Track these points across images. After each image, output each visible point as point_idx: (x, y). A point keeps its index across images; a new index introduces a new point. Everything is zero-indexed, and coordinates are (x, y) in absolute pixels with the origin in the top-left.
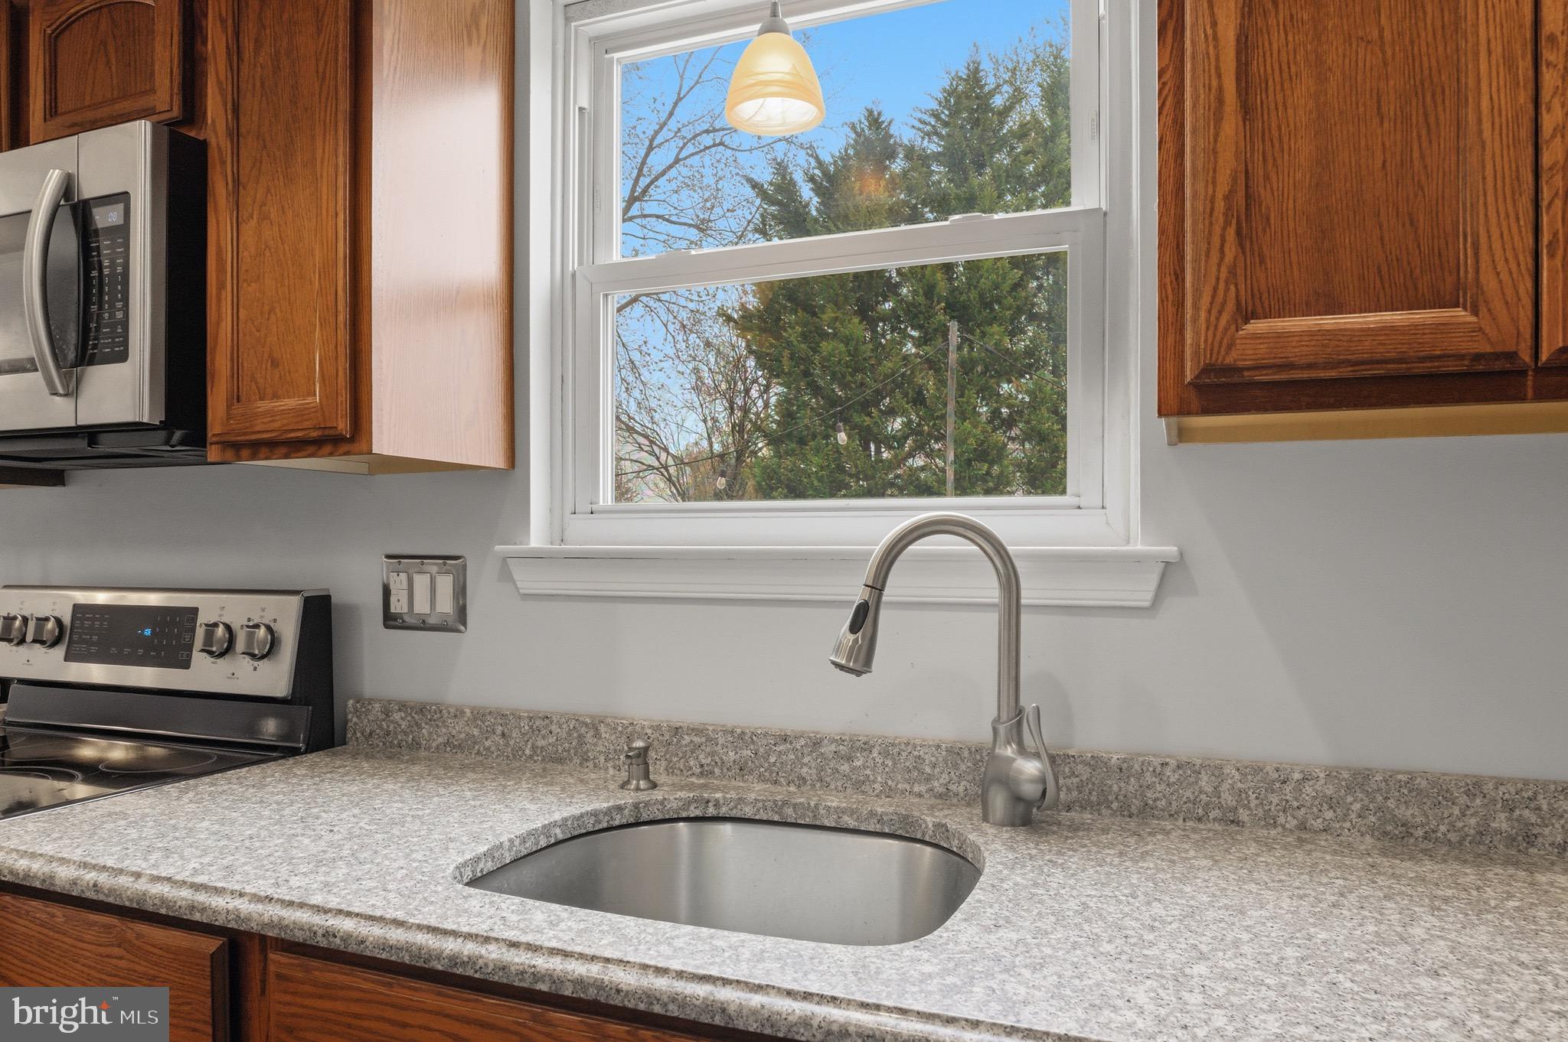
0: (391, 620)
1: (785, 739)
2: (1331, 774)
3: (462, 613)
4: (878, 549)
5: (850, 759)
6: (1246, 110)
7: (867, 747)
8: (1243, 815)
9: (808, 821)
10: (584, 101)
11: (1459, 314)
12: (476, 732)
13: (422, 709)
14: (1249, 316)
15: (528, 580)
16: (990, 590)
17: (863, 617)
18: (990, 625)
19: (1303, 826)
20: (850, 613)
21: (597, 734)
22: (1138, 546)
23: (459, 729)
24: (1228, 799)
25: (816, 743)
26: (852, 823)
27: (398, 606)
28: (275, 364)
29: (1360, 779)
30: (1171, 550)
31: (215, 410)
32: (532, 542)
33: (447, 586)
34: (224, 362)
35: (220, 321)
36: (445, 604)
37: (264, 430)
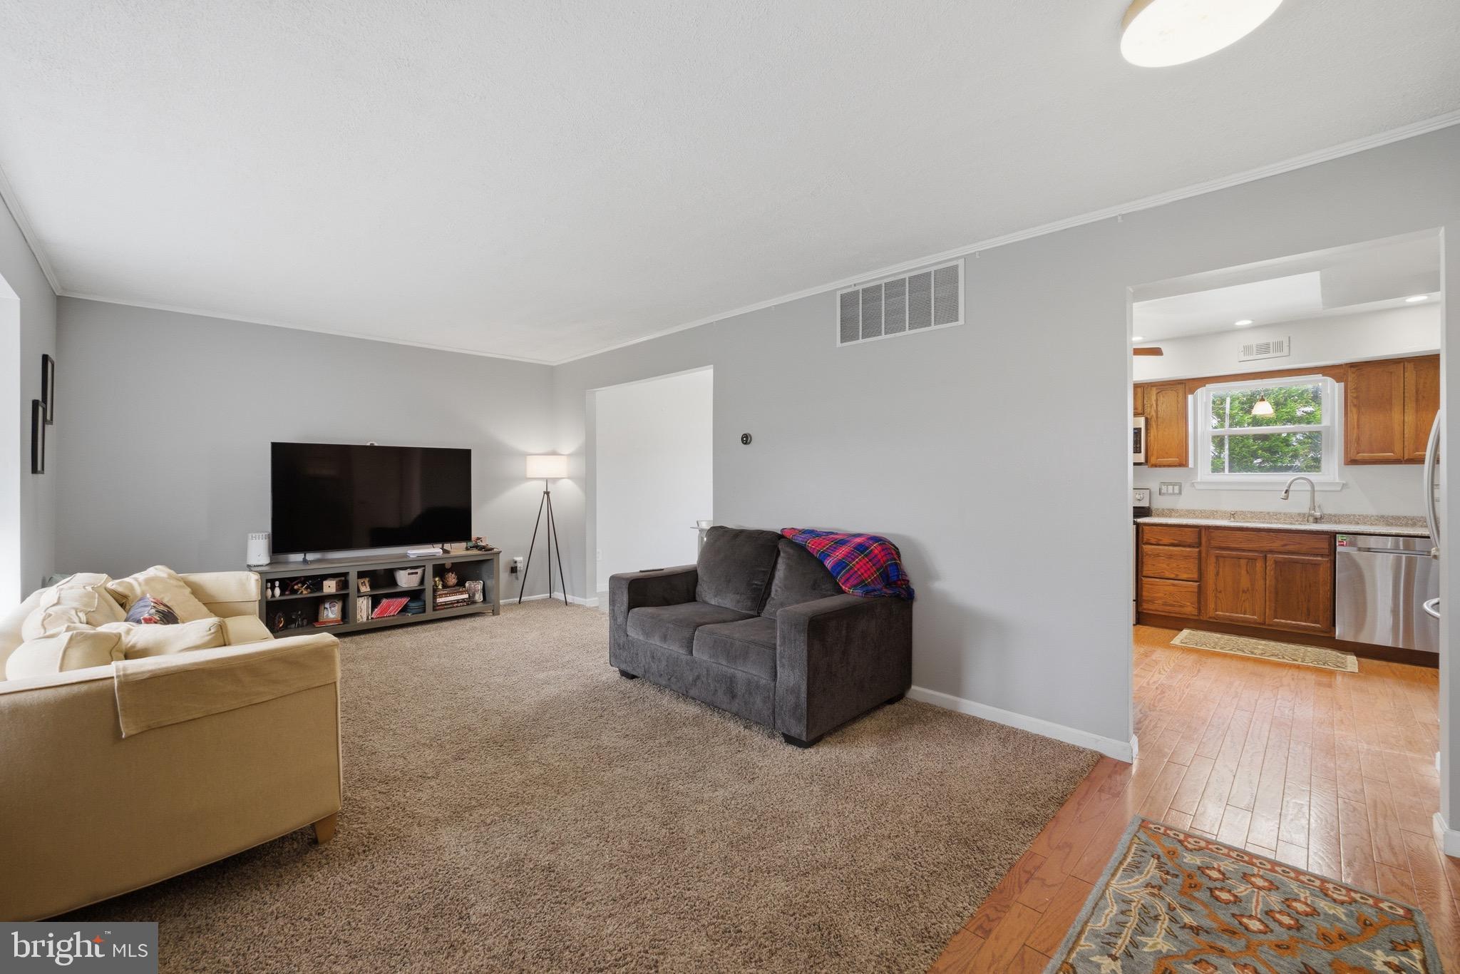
0: (1160, 493)
1: (1261, 512)
3: (1180, 493)
4: (1289, 482)
6: (1358, 428)
10: (1203, 404)
12: (1187, 513)
13: (1171, 510)
14: (1358, 453)
15: (1198, 487)
16: (1309, 488)
17: (1287, 492)
18: (1308, 495)
20: (1284, 491)
22: (1337, 481)
23: (1182, 513)
25: (1269, 513)
27: (1163, 491)
28: (1167, 453)
30: (1344, 482)
31: (1153, 460)
32: (1199, 480)
33: (1177, 488)
34: (1155, 453)
35: (1155, 447)
36: (1177, 491)
37: (1164, 463)
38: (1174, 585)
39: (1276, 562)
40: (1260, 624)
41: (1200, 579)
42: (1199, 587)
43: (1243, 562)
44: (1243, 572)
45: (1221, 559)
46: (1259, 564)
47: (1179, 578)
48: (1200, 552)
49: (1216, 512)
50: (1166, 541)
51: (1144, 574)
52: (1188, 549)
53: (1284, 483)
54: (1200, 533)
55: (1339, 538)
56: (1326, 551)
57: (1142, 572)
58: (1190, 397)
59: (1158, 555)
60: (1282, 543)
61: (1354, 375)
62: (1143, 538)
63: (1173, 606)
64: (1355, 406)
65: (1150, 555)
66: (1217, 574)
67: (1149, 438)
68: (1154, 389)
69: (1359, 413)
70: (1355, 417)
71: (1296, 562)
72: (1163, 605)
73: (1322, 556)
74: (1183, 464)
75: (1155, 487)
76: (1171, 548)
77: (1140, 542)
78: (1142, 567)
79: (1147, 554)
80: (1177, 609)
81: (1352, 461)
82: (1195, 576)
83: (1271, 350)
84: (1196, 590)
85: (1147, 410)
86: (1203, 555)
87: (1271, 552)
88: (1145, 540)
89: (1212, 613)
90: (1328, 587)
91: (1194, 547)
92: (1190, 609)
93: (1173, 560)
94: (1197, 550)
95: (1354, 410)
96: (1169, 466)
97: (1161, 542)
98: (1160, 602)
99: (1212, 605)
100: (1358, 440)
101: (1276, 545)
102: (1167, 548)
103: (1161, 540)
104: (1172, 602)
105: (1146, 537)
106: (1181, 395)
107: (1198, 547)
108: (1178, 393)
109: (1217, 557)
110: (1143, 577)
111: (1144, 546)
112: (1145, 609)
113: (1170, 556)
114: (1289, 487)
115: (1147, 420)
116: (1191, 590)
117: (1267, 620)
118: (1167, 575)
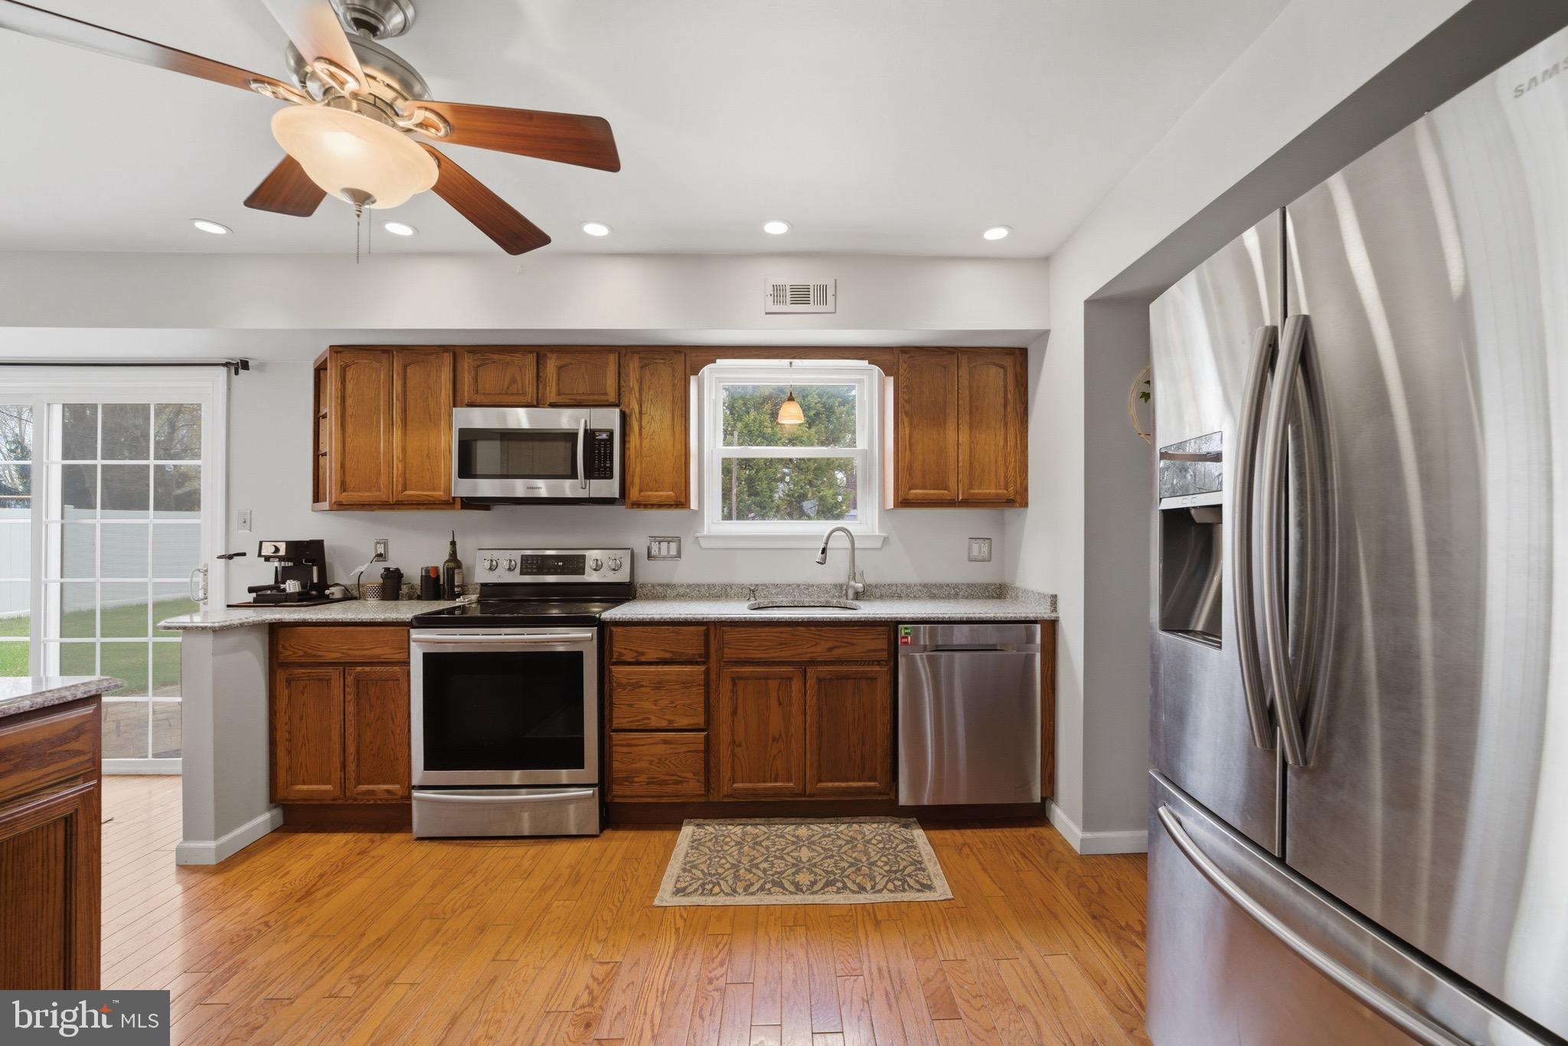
0: (650, 556)
1: (790, 585)
2: (920, 585)
3: (679, 555)
4: (826, 534)
5: (808, 589)
6: (910, 449)
7: (813, 586)
8: (902, 595)
9: (801, 605)
10: (714, 398)
11: (946, 492)
12: (688, 591)
13: (668, 585)
14: (910, 489)
15: (704, 544)
16: (848, 545)
17: (824, 551)
18: (848, 553)
19: (915, 596)
20: (820, 551)
21: (731, 588)
22: (877, 533)
23: (681, 590)
24: (899, 591)
25: (799, 586)
26: (812, 604)
27: (654, 552)
28: (656, 482)
29: (925, 586)
30: (885, 535)
31: (634, 494)
32: (705, 533)
33: (673, 546)
34: (637, 480)
35: (636, 468)
36: (673, 552)
37: (654, 501)
38: (666, 742)
39: (820, 680)
40: (797, 795)
41: (708, 726)
42: (707, 739)
43: (773, 684)
44: (774, 702)
45: (740, 684)
46: (796, 686)
47: (676, 725)
48: (707, 673)
49: (731, 586)
50: (651, 655)
51: (616, 723)
52: (688, 668)
53: (819, 537)
54: (707, 634)
55: (903, 630)
56: (884, 655)
57: (611, 721)
58: (693, 380)
59: (637, 685)
60: (830, 644)
61: (905, 366)
62: (611, 651)
63: (664, 783)
64: (907, 414)
65: (623, 687)
66: (735, 712)
67: (627, 452)
68: (636, 358)
69: (911, 424)
70: (907, 433)
71: (845, 677)
72: (649, 783)
73: (879, 663)
74: (681, 502)
75: (640, 543)
76: (660, 668)
77: (607, 660)
78: (611, 710)
79: (620, 685)
80: (670, 789)
81: (904, 502)
82: (700, 720)
83: (812, 302)
84: (702, 747)
85: (625, 400)
86: (713, 676)
87: (813, 662)
88: (615, 655)
89: (726, 789)
90: (888, 717)
91: (697, 663)
92: (693, 786)
93: (663, 692)
94: (703, 668)
95: (906, 420)
96: (660, 506)
97: (643, 659)
98: (643, 778)
99: (726, 773)
100: (910, 468)
101: (819, 650)
102: (653, 668)
103: (643, 654)
104: (662, 777)
105: (618, 647)
106: (679, 373)
107: (704, 663)
108: (673, 370)
109: (734, 680)
110: (614, 731)
111: (614, 668)
112: (618, 796)
113: (659, 685)
114: (827, 544)
115: (624, 417)
116: (693, 747)
117: (808, 786)
118: (655, 723)
